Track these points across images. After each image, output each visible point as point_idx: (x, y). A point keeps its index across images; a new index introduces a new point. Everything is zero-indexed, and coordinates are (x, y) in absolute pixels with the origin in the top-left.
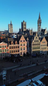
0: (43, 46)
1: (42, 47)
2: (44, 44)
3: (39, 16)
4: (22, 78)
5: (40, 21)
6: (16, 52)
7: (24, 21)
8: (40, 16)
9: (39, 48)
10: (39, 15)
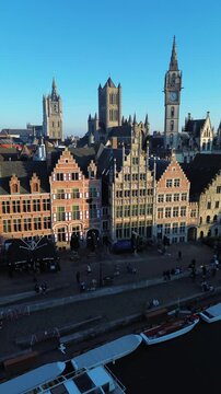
0: (169, 200)
1: (165, 205)
2: (173, 191)
3: (173, 58)
4: (29, 353)
5: (177, 81)
6: (37, 226)
7: (109, 80)
8: (178, 58)
9: (151, 212)
10: (173, 51)
